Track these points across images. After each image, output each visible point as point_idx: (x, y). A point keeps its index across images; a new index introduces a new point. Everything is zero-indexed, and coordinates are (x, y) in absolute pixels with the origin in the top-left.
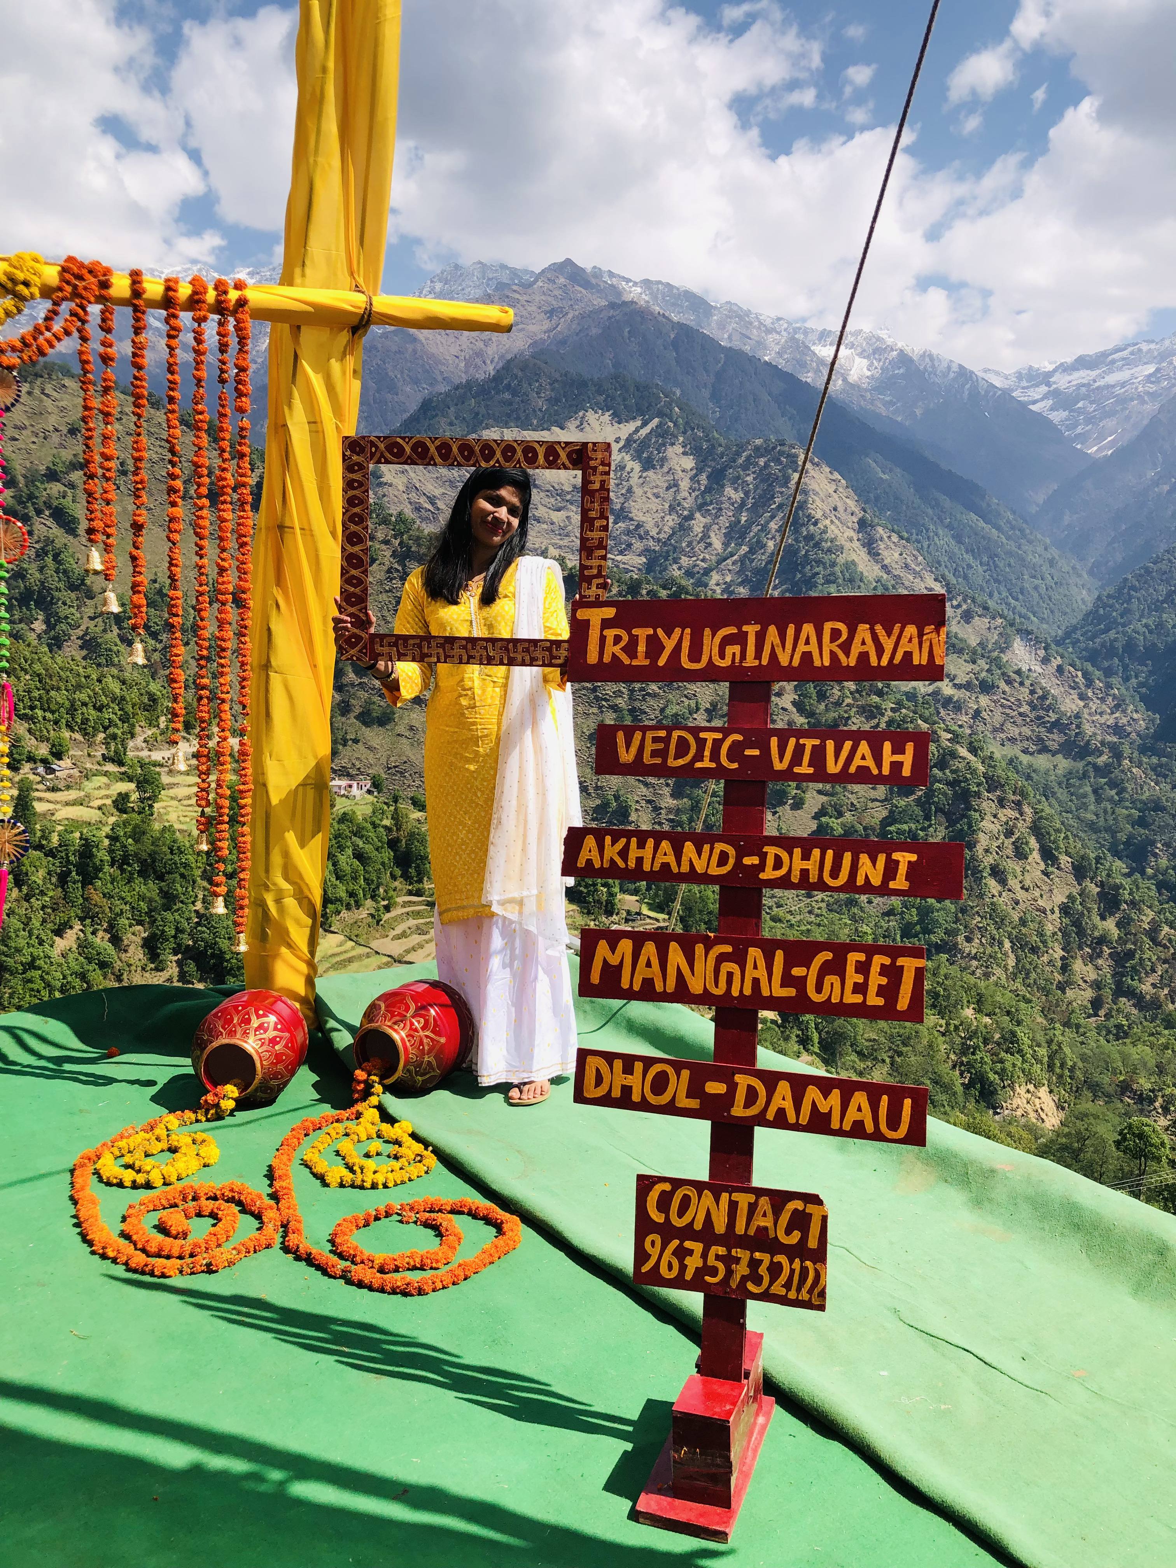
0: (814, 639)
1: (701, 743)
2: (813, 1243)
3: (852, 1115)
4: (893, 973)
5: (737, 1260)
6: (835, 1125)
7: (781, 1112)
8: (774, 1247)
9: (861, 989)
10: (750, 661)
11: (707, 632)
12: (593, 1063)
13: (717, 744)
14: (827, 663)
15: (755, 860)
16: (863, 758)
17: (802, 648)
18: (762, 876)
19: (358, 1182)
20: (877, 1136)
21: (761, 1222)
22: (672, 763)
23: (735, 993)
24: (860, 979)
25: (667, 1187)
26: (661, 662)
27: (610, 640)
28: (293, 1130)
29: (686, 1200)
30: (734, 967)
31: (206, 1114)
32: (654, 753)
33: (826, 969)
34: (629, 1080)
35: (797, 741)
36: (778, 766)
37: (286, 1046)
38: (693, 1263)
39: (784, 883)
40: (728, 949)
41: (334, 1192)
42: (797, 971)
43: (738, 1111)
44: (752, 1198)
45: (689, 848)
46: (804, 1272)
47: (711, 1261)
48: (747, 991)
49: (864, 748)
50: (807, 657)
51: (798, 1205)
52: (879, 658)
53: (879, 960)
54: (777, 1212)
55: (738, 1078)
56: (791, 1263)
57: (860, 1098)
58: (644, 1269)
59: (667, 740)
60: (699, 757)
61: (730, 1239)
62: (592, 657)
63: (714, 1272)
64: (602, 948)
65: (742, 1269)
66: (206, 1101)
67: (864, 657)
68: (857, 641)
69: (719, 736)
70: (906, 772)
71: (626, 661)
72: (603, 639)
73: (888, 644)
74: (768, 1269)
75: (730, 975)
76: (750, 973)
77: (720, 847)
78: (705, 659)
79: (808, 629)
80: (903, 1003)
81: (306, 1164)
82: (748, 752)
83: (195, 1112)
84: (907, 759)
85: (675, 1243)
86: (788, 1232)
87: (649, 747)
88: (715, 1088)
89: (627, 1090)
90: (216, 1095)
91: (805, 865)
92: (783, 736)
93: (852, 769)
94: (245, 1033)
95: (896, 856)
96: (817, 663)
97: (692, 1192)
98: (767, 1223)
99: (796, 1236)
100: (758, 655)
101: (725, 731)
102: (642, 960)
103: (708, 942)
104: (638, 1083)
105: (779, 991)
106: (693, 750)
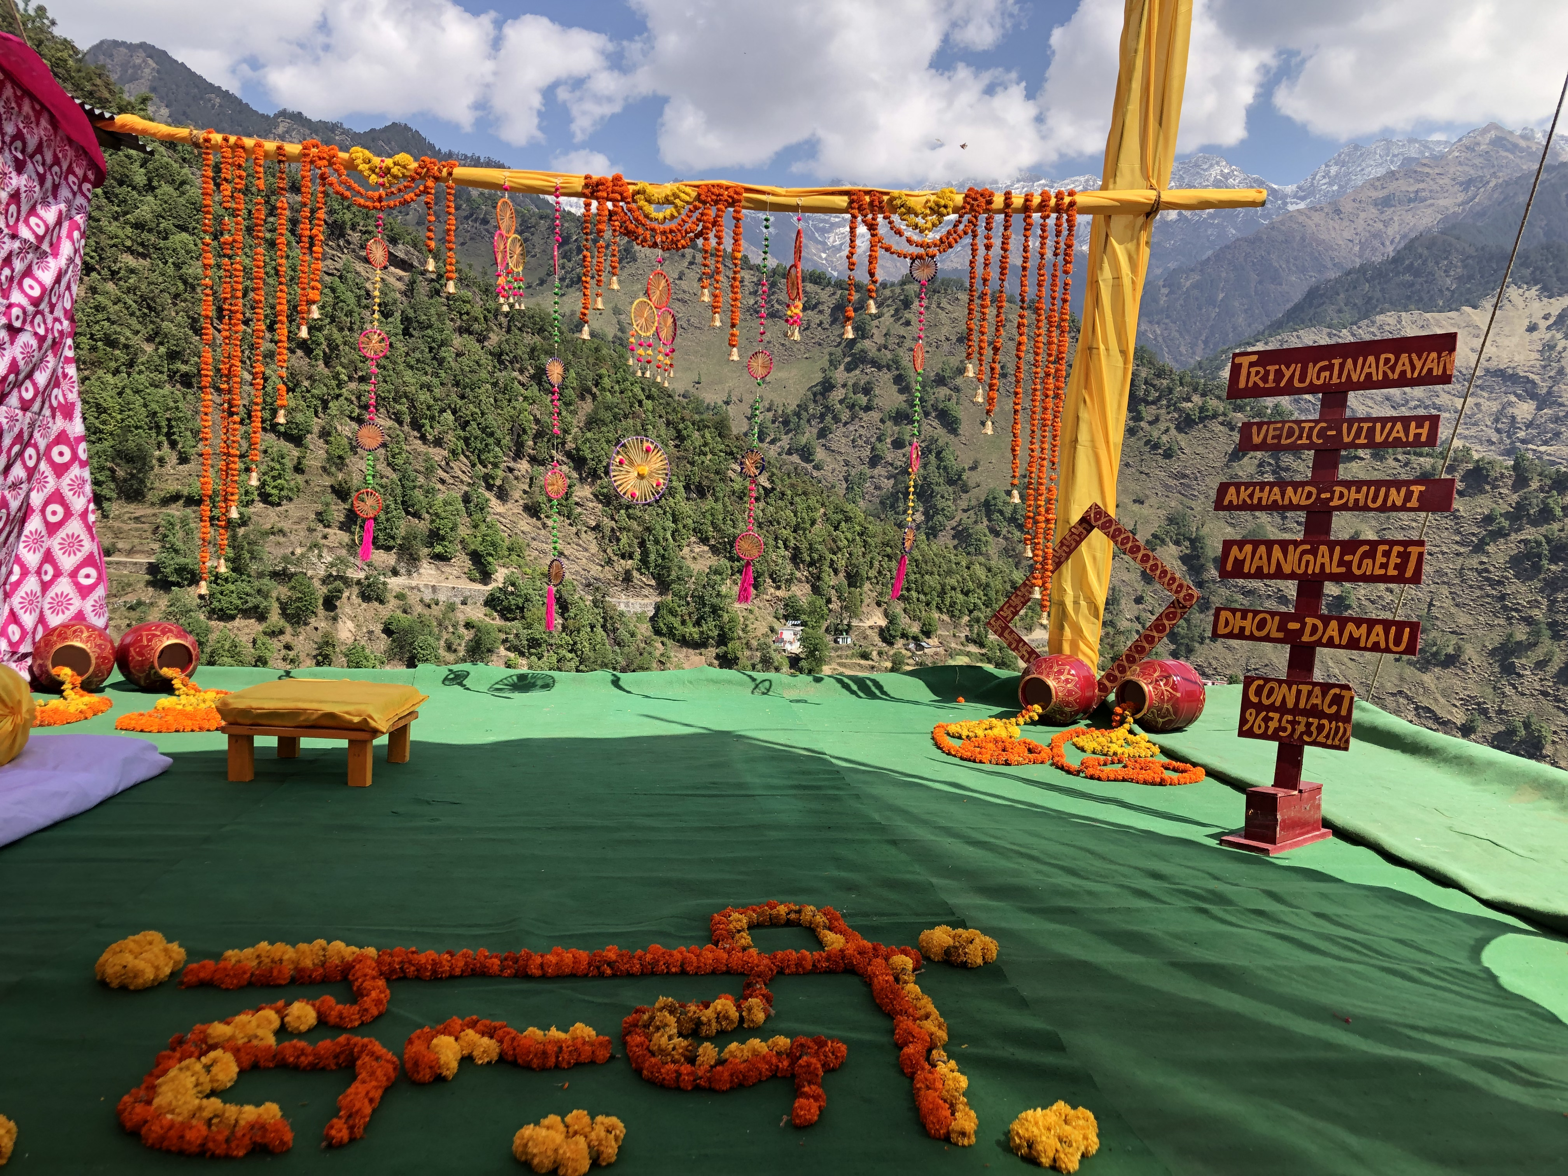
0: (1374, 365)
1: (1302, 430)
2: (1344, 712)
3: (1373, 638)
4: (1405, 557)
5: (1299, 723)
6: (1362, 644)
7: (1331, 638)
8: (1321, 715)
9: (1384, 566)
10: (1335, 380)
11: (1311, 365)
12: (1224, 614)
13: (1311, 429)
14: (1380, 378)
15: (1328, 495)
16: (1398, 432)
17: (1366, 370)
18: (1331, 504)
20: (1387, 650)
21: (1314, 701)
22: (1283, 442)
23: (1310, 572)
24: (1384, 560)
25: (1261, 682)
26: (1282, 384)
27: (1253, 374)
28: (1068, 731)
29: (1272, 689)
30: (1310, 557)
32: (1273, 437)
33: (1365, 555)
34: (1244, 623)
35: (1359, 425)
36: (1346, 440)
38: (1273, 725)
39: (1344, 507)
40: (1308, 547)
42: (1347, 558)
43: (1306, 638)
44: (1310, 688)
45: (1290, 491)
46: (1337, 729)
47: (1284, 723)
48: (1317, 571)
49: (1399, 426)
50: (1369, 375)
51: (1337, 691)
52: (1413, 374)
53: (1397, 549)
54: (1324, 694)
55: (1307, 620)
56: (1330, 724)
57: (1379, 629)
58: (1245, 728)
59: (1282, 429)
60: (1300, 437)
61: (1296, 711)
62: (1242, 384)
63: (1284, 729)
64: (1235, 550)
65: (1301, 728)
67: (1403, 373)
68: (1400, 363)
69: (1313, 425)
70: (1423, 438)
71: (1262, 385)
72: (1249, 373)
73: (1418, 364)
74: (1316, 728)
75: (1308, 562)
76: (1319, 560)
77: (1308, 488)
78: (1308, 381)
79: (1371, 359)
80: (1409, 574)
81: (1073, 743)
82: (1329, 433)
84: (1424, 432)
85: (1264, 714)
86: (1330, 706)
87: (1271, 433)
88: (1294, 626)
89: (1242, 629)
91: (1357, 496)
92: (1351, 421)
93: (1391, 439)
95: (1412, 488)
96: (1375, 378)
97: (1275, 685)
98: (1318, 701)
99: (1334, 708)
100: (1340, 376)
101: (1316, 422)
102: (1257, 556)
103: (1296, 544)
104: (1249, 625)
105: (1336, 570)
106: (1297, 434)
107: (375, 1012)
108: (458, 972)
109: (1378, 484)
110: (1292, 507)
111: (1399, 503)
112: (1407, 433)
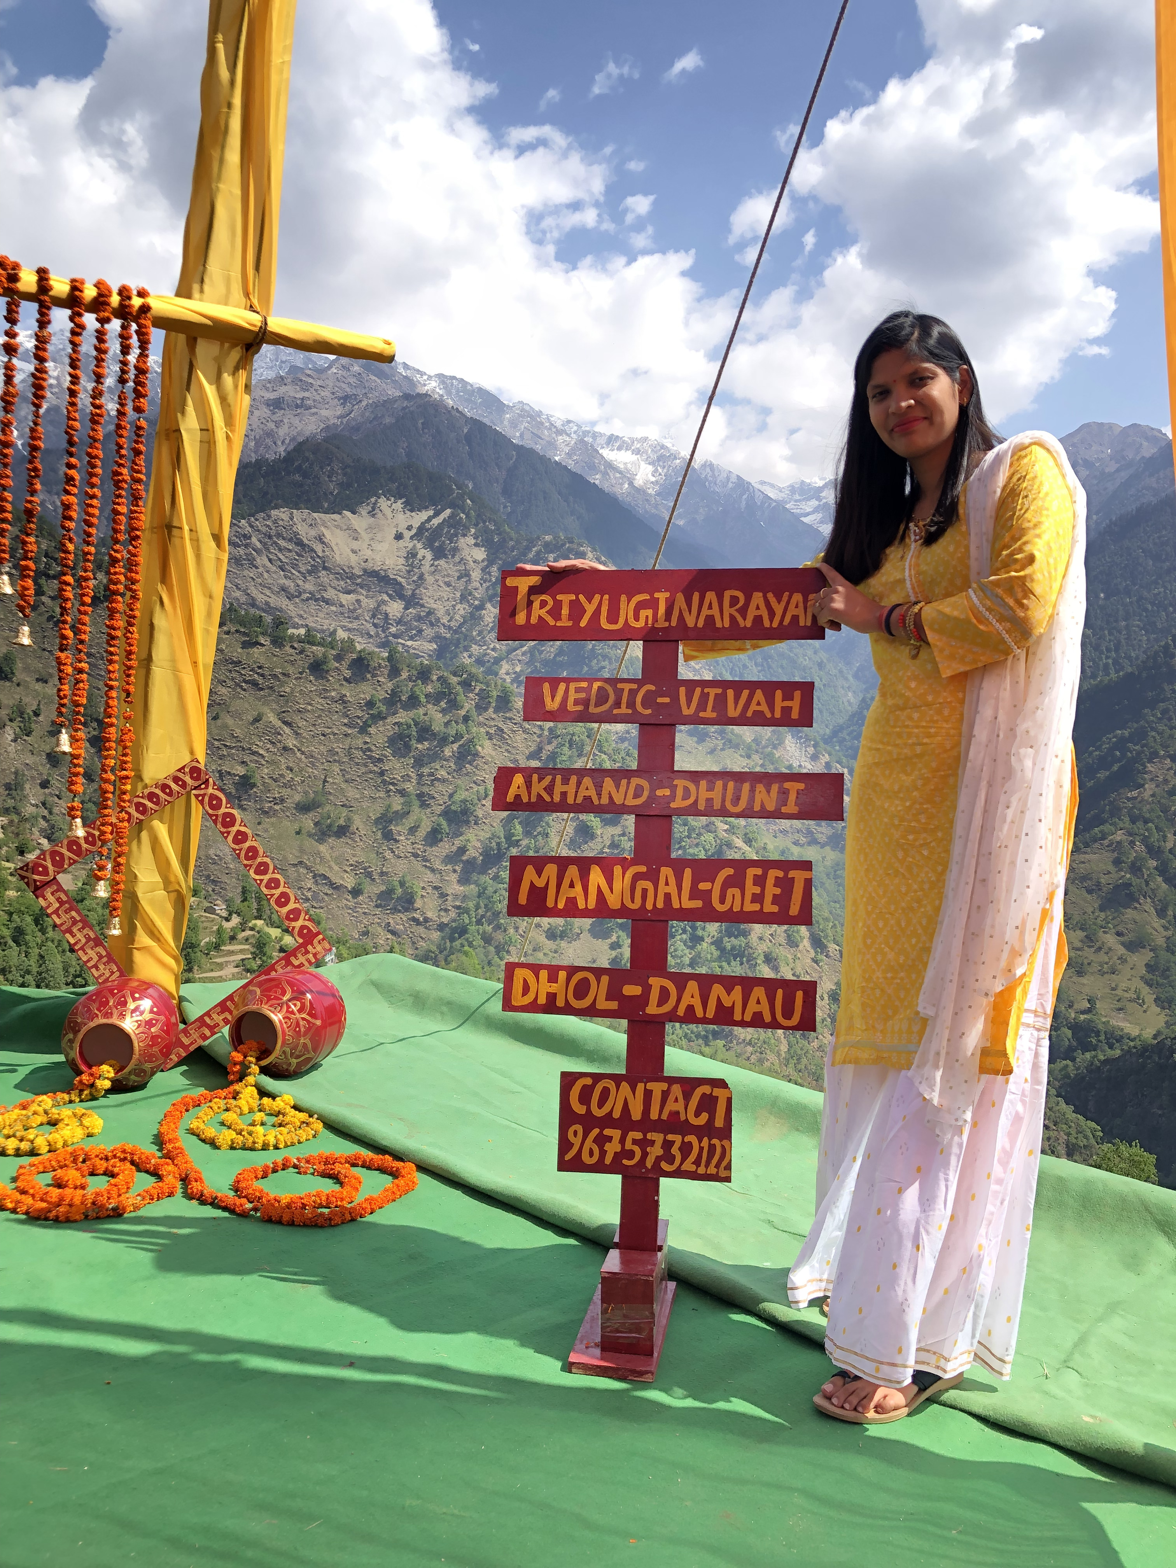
0: (715, 605)
1: (619, 693)
2: (719, 1123)
3: (752, 1007)
4: (786, 884)
5: (652, 1143)
6: (737, 1017)
7: (690, 1008)
8: (684, 1128)
9: (758, 898)
10: (662, 624)
11: (623, 598)
12: (520, 974)
13: (633, 693)
14: (727, 624)
15: (667, 792)
16: (759, 704)
17: (705, 612)
18: (673, 805)
19: (249, 1144)
20: (774, 1025)
21: (671, 1106)
22: (592, 709)
23: (649, 906)
24: (757, 890)
25: (589, 1081)
26: (583, 623)
27: (536, 605)
28: (174, 1105)
29: (605, 1092)
30: (648, 885)
31: (80, 1095)
32: (576, 702)
33: (728, 883)
34: (554, 988)
35: (702, 691)
36: (686, 712)
37: (161, 1029)
38: (612, 1148)
39: (693, 811)
40: (643, 869)
41: (224, 1153)
42: (704, 886)
43: (652, 1009)
44: (664, 1086)
45: (608, 784)
46: (712, 1148)
47: (629, 1145)
48: (660, 905)
49: (759, 695)
50: (710, 619)
51: (706, 1089)
52: (771, 621)
53: (773, 874)
54: (687, 1096)
55: (651, 980)
56: (700, 1142)
57: (759, 992)
58: (568, 1157)
59: (588, 690)
60: (617, 704)
61: (646, 1124)
62: (521, 619)
63: (630, 1155)
64: (530, 874)
65: (656, 1151)
66: (81, 1082)
67: (758, 619)
68: (752, 606)
69: (635, 686)
70: (795, 715)
71: (552, 622)
72: (530, 603)
73: (778, 609)
74: (680, 1149)
75: (645, 891)
76: (662, 889)
77: (635, 781)
78: (621, 621)
79: (711, 596)
80: (794, 910)
81: (192, 1132)
82: (660, 700)
83: (69, 1093)
84: (795, 705)
85: (596, 1131)
86: (697, 1114)
87: (572, 696)
88: (631, 990)
90: (92, 1075)
91: (710, 795)
92: (690, 685)
93: (749, 714)
94: (122, 1016)
95: (787, 785)
96: (719, 624)
97: (611, 1085)
98: (679, 1107)
99: (704, 1117)
100: (668, 619)
101: (640, 683)
102: (566, 882)
103: (625, 864)
104: (562, 990)
105: (688, 904)
106: (612, 698)
109: (738, 778)
110: (615, 808)
111: (770, 807)
112: (771, 706)
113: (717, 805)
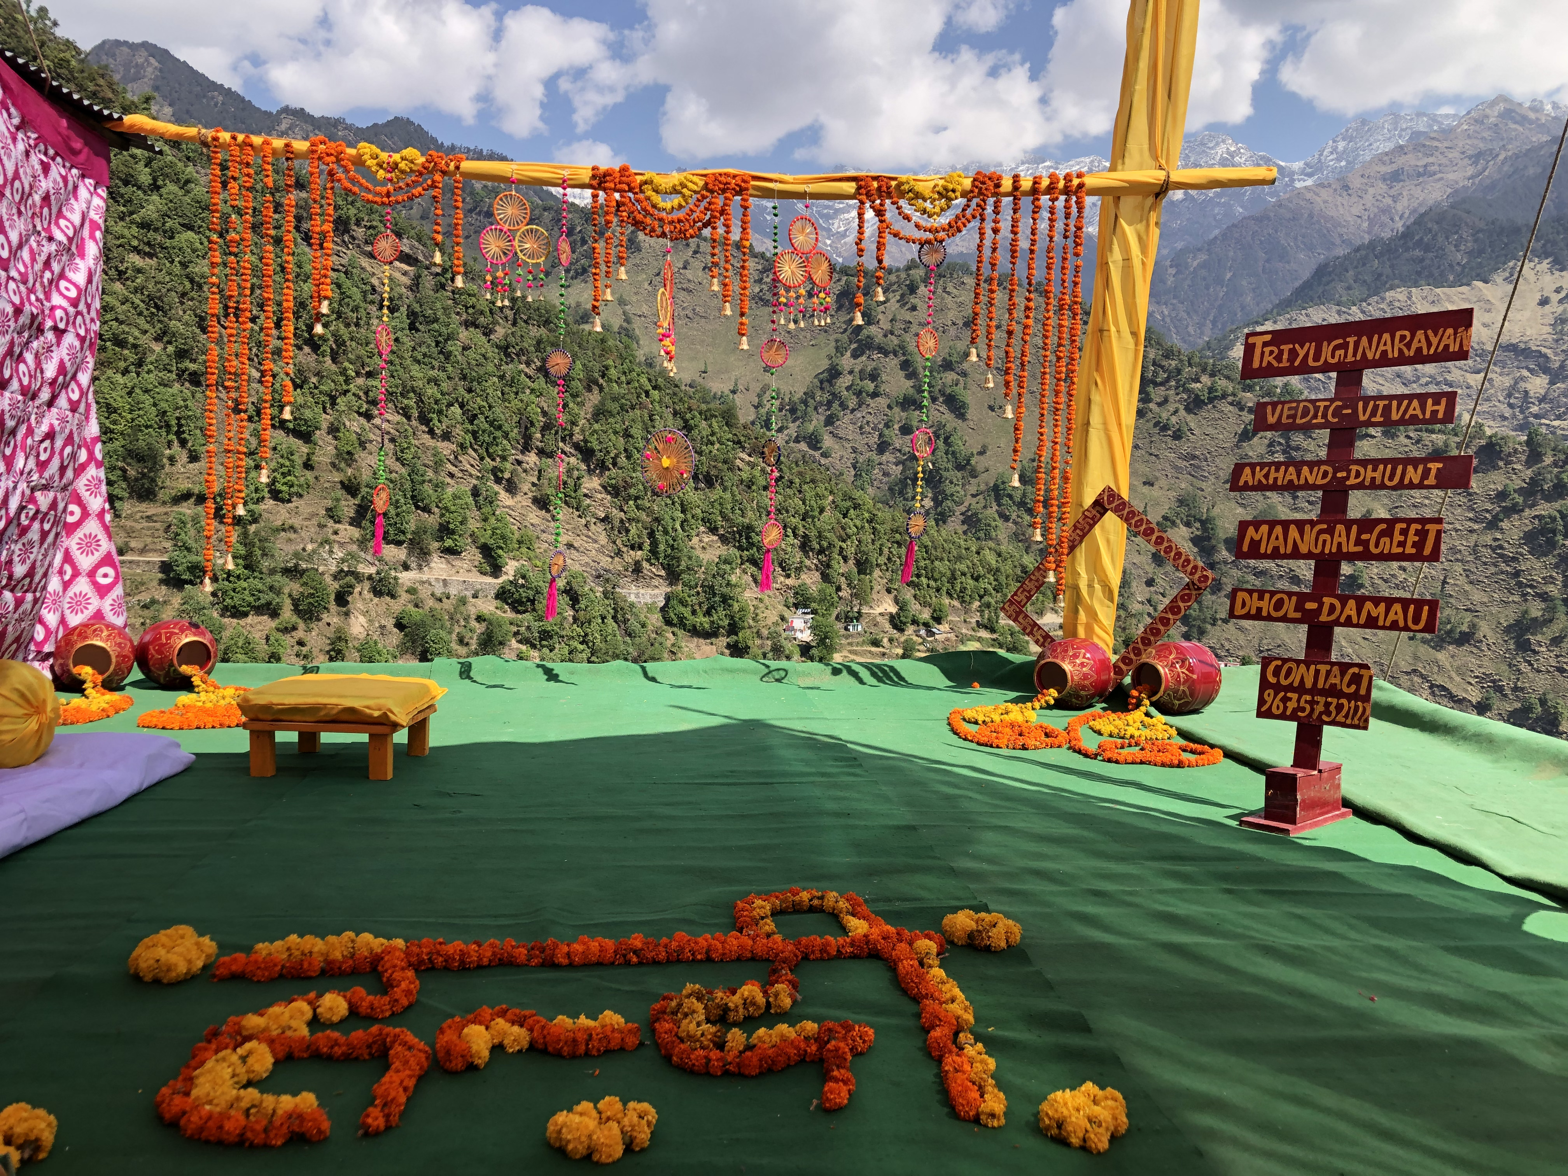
0: (1389, 342)
1: (1317, 409)
2: (1363, 692)
3: (1391, 617)
4: (1423, 534)
5: (1318, 703)
6: (1381, 623)
7: (1349, 618)
8: (1340, 694)
9: (1402, 544)
10: (1350, 358)
12: (1241, 595)
13: (1326, 408)
14: (1396, 355)
15: (1344, 474)
16: (1414, 409)
17: (1381, 348)
18: (1348, 483)
20: (1406, 628)
21: (1332, 680)
22: (1298, 421)
23: (1327, 551)
24: (1402, 538)
25: (1279, 663)
26: (1296, 363)
27: (1267, 353)
29: (1290, 670)
30: (1327, 537)
32: (1288, 417)
33: (1382, 534)
34: (1261, 604)
35: (1375, 403)
36: (1362, 418)
38: (1291, 705)
39: (1360, 486)
40: (1325, 526)
42: (1364, 537)
43: (1324, 618)
44: (1328, 667)
45: (1305, 470)
46: (1357, 708)
47: (1302, 704)
48: (1334, 550)
49: (1415, 403)
50: (1385, 352)
51: (1356, 670)
52: (1429, 350)
53: (1414, 527)
54: (1343, 674)
55: (1325, 599)
56: (1349, 703)
57: (1397, 607)
58: (1263, 709)
59: (1296, 408)
60: (1315, 416)
61: (1314, 691)
62: (1256, 364)
63: (1303, 710)
64: (1251, 530)
65: (1320, 708)
67: (1419, 350)
68: (1416, 340)
69: (1328, 403)
70: (1440, 415)
71: (1275, 364)
72: (1263, 353)
73: (1435, 341)
74: (1335, 707)
75: (1325, 541)
76: (1336, 540)
77: (1323, 468)
78: (1322, 359)
79: (1386, 336)
80: (1427, 551)
82: (1345, 412)
84: (1441, 408)
85: (1282, 694)
86: (1349, 686)
87: (1286, 413)
88: (1311, 606)
89: (1259, 610)
91: (1374, 475)
92: (1367, 399)
93: (1407, 417)
95: (1430, 465)
96: (1390, 356)
97: (1294, 665)
98: (1337, 681)
99: (1353, 688)
100: (1355, 355)
101: (1332, 401)
102: (1273, 536)
103: (1312, 523)
104: (1266, 605)
105: (1353, 549)
106: (1312, 413)
107: (405, 1002)
108: (485, 961)
109: (1395, 462)
110: (1307, 486)
111: (1416, 481)
112: (1423, 410)
113: (1378, 482)
